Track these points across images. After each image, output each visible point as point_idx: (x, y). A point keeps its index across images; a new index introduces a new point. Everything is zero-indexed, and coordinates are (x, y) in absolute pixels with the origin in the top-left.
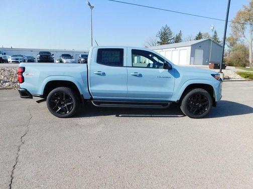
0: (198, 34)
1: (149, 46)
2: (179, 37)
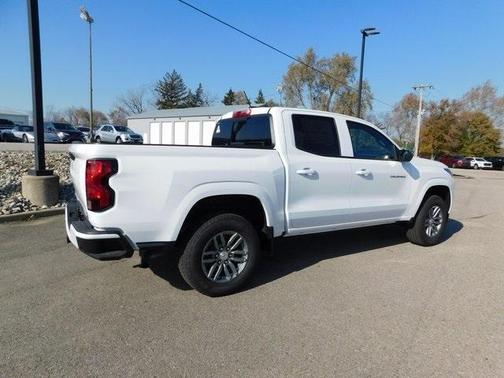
0: (228, 92)
1: (127, 109)
2: (198, 95)
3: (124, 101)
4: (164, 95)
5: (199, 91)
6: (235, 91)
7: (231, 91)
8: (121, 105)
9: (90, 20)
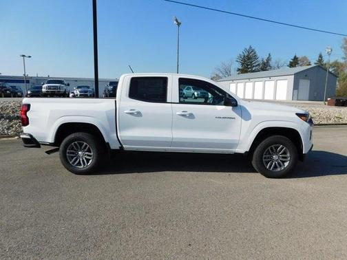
0: (293, 58)
1: (221, 75)
2: (268, 62)
3: (219, 70)
4: (242, 64)
5: (268, 59)
6: (299, 56)
7: (295, 57)
8: (217, 72)
9: (179, 24)
